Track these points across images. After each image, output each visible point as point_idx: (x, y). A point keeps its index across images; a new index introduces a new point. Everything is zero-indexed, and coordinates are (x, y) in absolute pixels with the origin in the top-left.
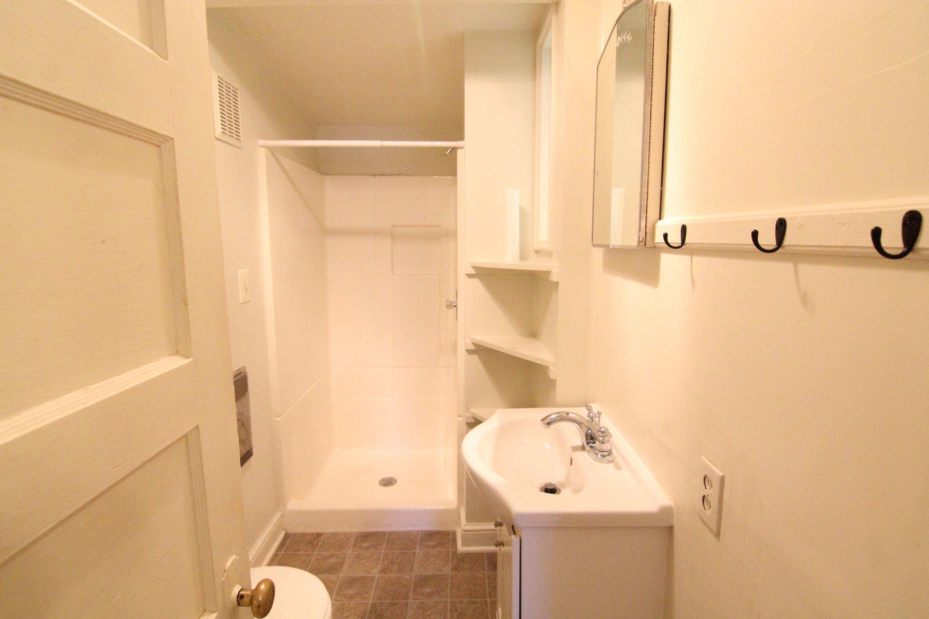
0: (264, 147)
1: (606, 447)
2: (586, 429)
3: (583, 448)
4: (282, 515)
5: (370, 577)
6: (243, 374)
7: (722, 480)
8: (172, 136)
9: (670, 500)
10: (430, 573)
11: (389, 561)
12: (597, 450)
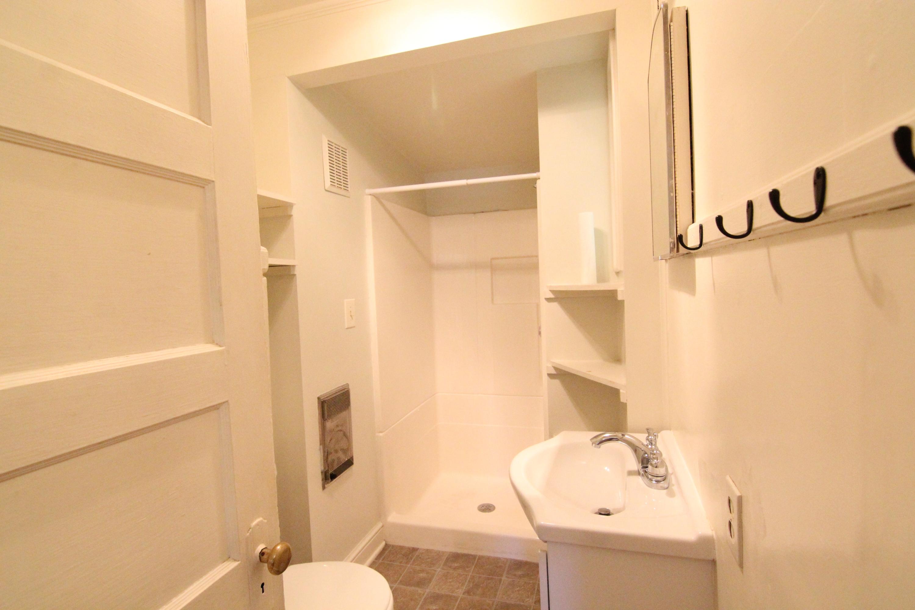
0: (370, 195)
1: (661, 471)
2: (643, 453)
3: (639, 474)
4: (383, 526)
5: (454, 597)
6: (346, 390)
7: (740, 499)
8: (214, 179)
9: (712, 530)
10: (513, 602)
11: (475, 583)
12: (650, 475)
